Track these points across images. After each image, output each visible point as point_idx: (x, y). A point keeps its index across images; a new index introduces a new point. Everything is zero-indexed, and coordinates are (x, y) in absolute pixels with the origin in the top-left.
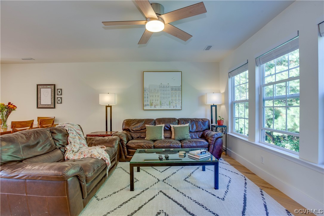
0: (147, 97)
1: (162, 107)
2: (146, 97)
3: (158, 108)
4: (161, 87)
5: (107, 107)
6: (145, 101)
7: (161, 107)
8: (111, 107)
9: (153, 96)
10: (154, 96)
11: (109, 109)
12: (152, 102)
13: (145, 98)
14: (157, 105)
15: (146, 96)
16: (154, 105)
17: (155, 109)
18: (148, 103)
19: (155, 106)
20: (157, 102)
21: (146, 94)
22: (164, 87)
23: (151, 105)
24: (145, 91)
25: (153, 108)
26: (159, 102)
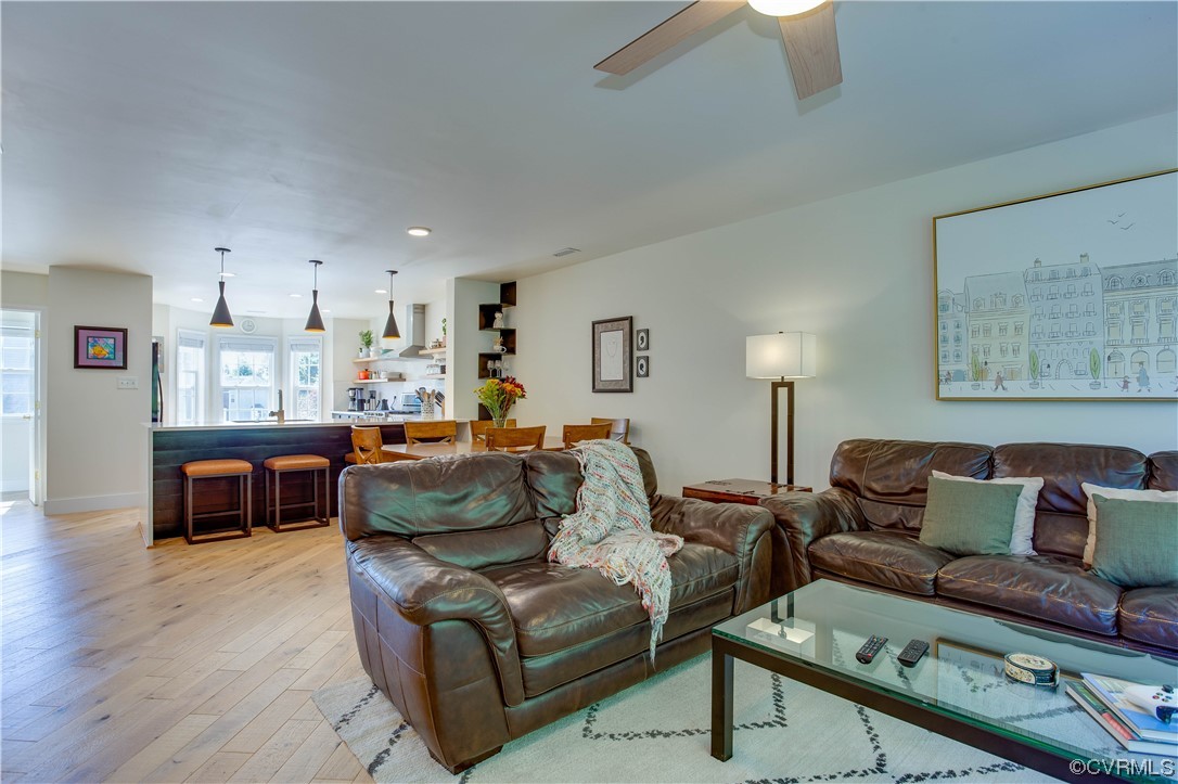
0: (957, 339)
1: (1045, 382)
2: (951, 340)
3: (1014, 389)
4: (1037, 279)
5: (775, 386)
6: (945, 357)
7: (1035, 385)
8: (790, 386)
9: (987, 331)
10: (995, 330)
11: (783, 392)
12: (981, 358)
13: (945, 340)
14: (1013, 375)
15: (950, 332)
16: (993, 376)
17: (1000, 394)
18: (963, 367)
19: (1000, 380)
20: (1010, 357)
21: (951, 324)
22: (1054, 278)
23: (980, 374)
24: (945, 308)
25: (987, 389)
26: (1024, 357)
